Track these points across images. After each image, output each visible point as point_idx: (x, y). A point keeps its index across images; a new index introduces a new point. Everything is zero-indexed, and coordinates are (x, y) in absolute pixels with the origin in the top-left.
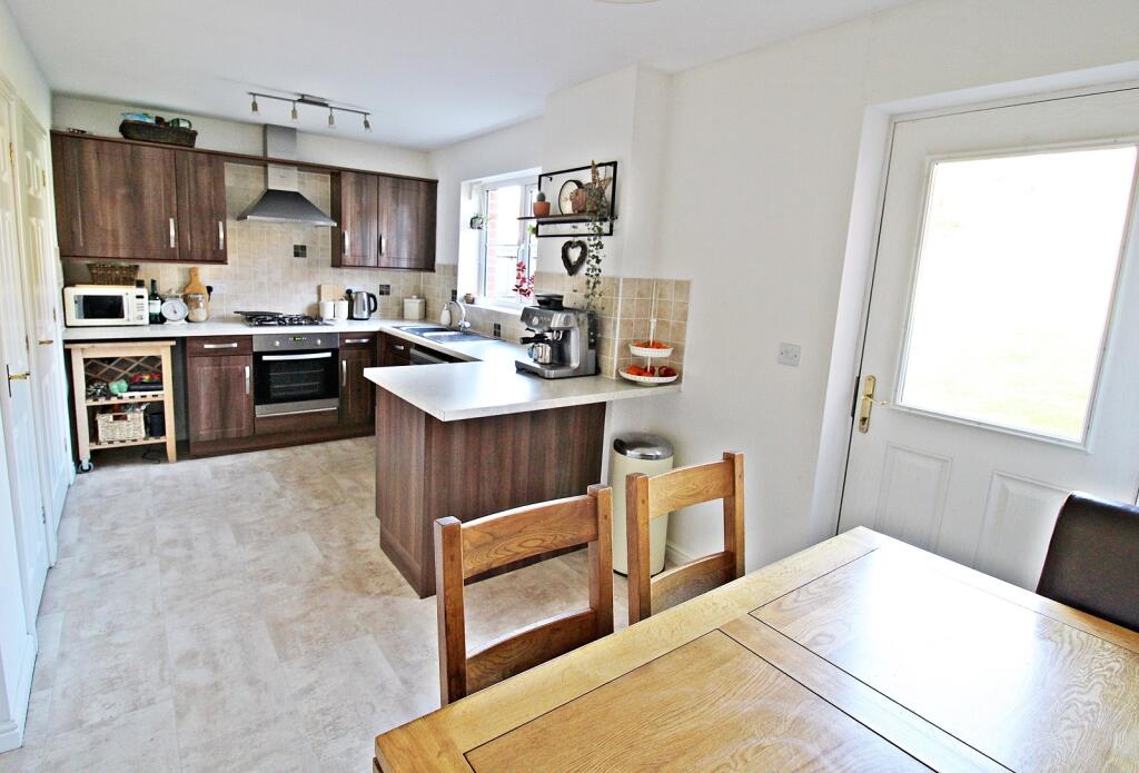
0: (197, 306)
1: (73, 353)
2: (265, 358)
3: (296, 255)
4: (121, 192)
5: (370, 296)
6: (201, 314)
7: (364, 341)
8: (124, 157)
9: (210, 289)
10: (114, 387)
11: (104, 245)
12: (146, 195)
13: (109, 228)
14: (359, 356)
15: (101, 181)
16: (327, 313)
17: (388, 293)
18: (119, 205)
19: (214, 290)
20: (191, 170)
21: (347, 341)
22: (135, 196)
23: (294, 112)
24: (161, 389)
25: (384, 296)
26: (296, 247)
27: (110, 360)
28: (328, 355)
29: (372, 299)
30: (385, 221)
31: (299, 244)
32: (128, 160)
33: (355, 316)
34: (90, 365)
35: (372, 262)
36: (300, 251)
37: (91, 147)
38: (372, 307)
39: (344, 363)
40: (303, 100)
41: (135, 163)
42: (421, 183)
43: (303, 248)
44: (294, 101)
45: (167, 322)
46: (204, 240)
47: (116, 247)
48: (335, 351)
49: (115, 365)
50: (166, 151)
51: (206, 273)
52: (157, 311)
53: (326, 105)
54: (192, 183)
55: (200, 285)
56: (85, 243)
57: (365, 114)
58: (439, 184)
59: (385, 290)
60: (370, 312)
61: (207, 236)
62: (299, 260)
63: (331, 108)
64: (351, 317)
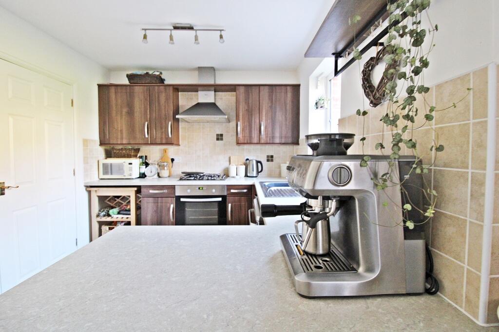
0: (164, 169)
1: (92, 193)
2: (182, 200)
3: (218, 139)
4: (125, 110)
5: (258, 162)
6: (165, 173)
7: (245, 191)
8: (126, 93)
9: (173, 160)
10: (111, 212)
11: (117, 138)
12: (135, 111)
13: (119, 129)
14: (240, 201)
15: (116, 105)
16: (233, 172)
17: (272, 161)
18: (124, 117)
19: (175, 160)
20: (156, 96)
21: (232, 191)
22: (131, 113)
23: (171, 38)
24: (130, 214)
25: (270, 162)
26: (217, 135)
27: (118, 197)
28: (220, 199)
29: (259, 164)
30: (264, 113)
31: (219, 133)
32: (128, 94)
33: (248, 175)
34: (102, 199)
35: (255, 140)
36: (220, 137)
37: (113, 90)
38: (260, 170)
39: (230, 205)
40: (176, 28)
41: (131, 96)
42: (288, 88)
43: (222, 135)
44: (171, 30)
45: (147, 177)
46: (162, 132)
47: (122, 138)
48: (224, 197)
49: (120, 200)
50: (146, 87)
51: (172, 151)
52: (143, 172)
53: (191, 28)
54: (157, 104)
55: (168, 158)
56: (109, 137)
57: (221, 30)
58: (301, 87)
59: (270, 158)
60: (258, 172)
61: (163, 130)
62: (220, 142)
63: (196, 30)
64: (246, 176)
